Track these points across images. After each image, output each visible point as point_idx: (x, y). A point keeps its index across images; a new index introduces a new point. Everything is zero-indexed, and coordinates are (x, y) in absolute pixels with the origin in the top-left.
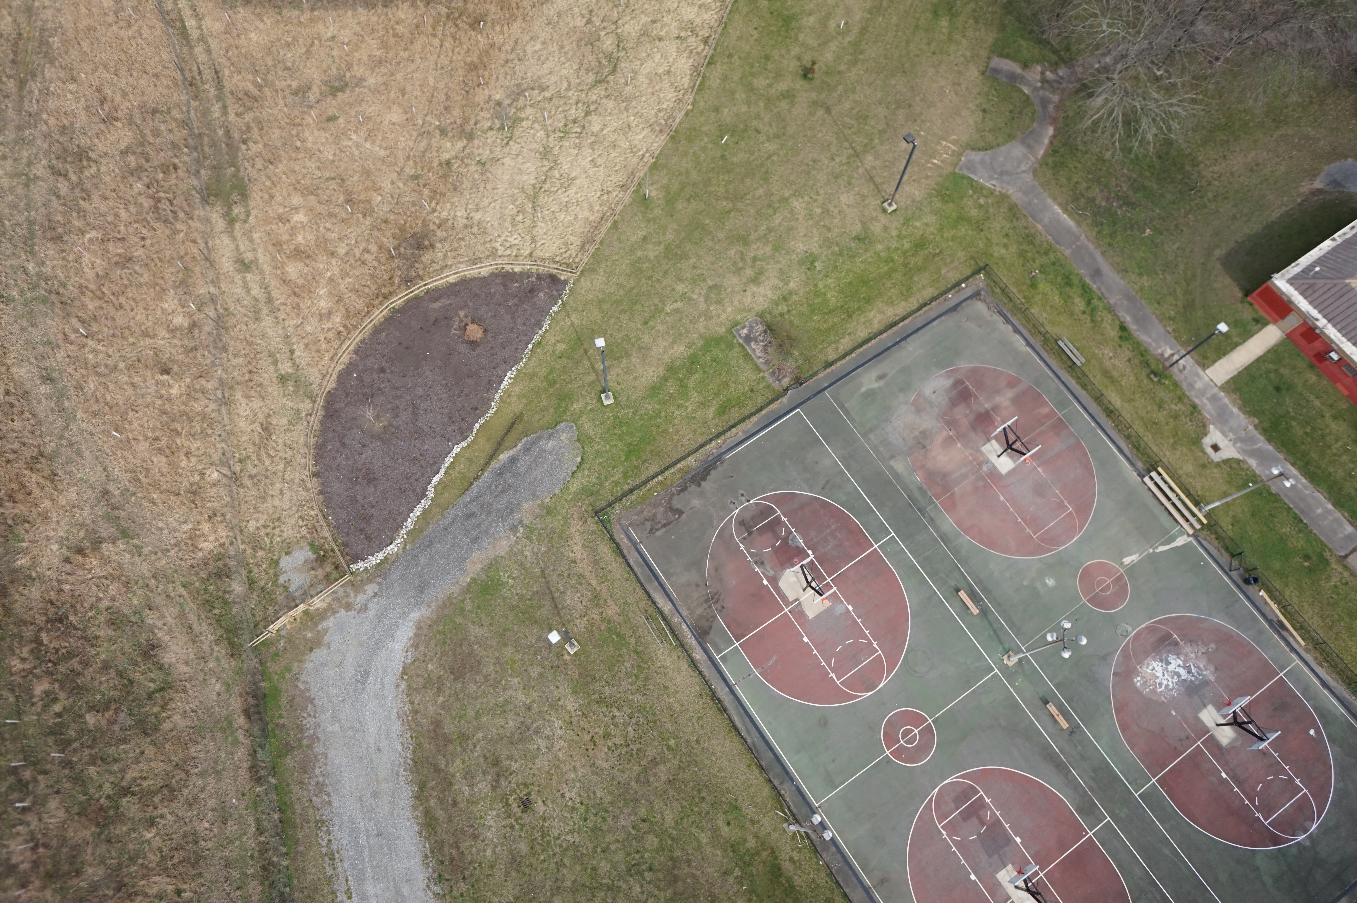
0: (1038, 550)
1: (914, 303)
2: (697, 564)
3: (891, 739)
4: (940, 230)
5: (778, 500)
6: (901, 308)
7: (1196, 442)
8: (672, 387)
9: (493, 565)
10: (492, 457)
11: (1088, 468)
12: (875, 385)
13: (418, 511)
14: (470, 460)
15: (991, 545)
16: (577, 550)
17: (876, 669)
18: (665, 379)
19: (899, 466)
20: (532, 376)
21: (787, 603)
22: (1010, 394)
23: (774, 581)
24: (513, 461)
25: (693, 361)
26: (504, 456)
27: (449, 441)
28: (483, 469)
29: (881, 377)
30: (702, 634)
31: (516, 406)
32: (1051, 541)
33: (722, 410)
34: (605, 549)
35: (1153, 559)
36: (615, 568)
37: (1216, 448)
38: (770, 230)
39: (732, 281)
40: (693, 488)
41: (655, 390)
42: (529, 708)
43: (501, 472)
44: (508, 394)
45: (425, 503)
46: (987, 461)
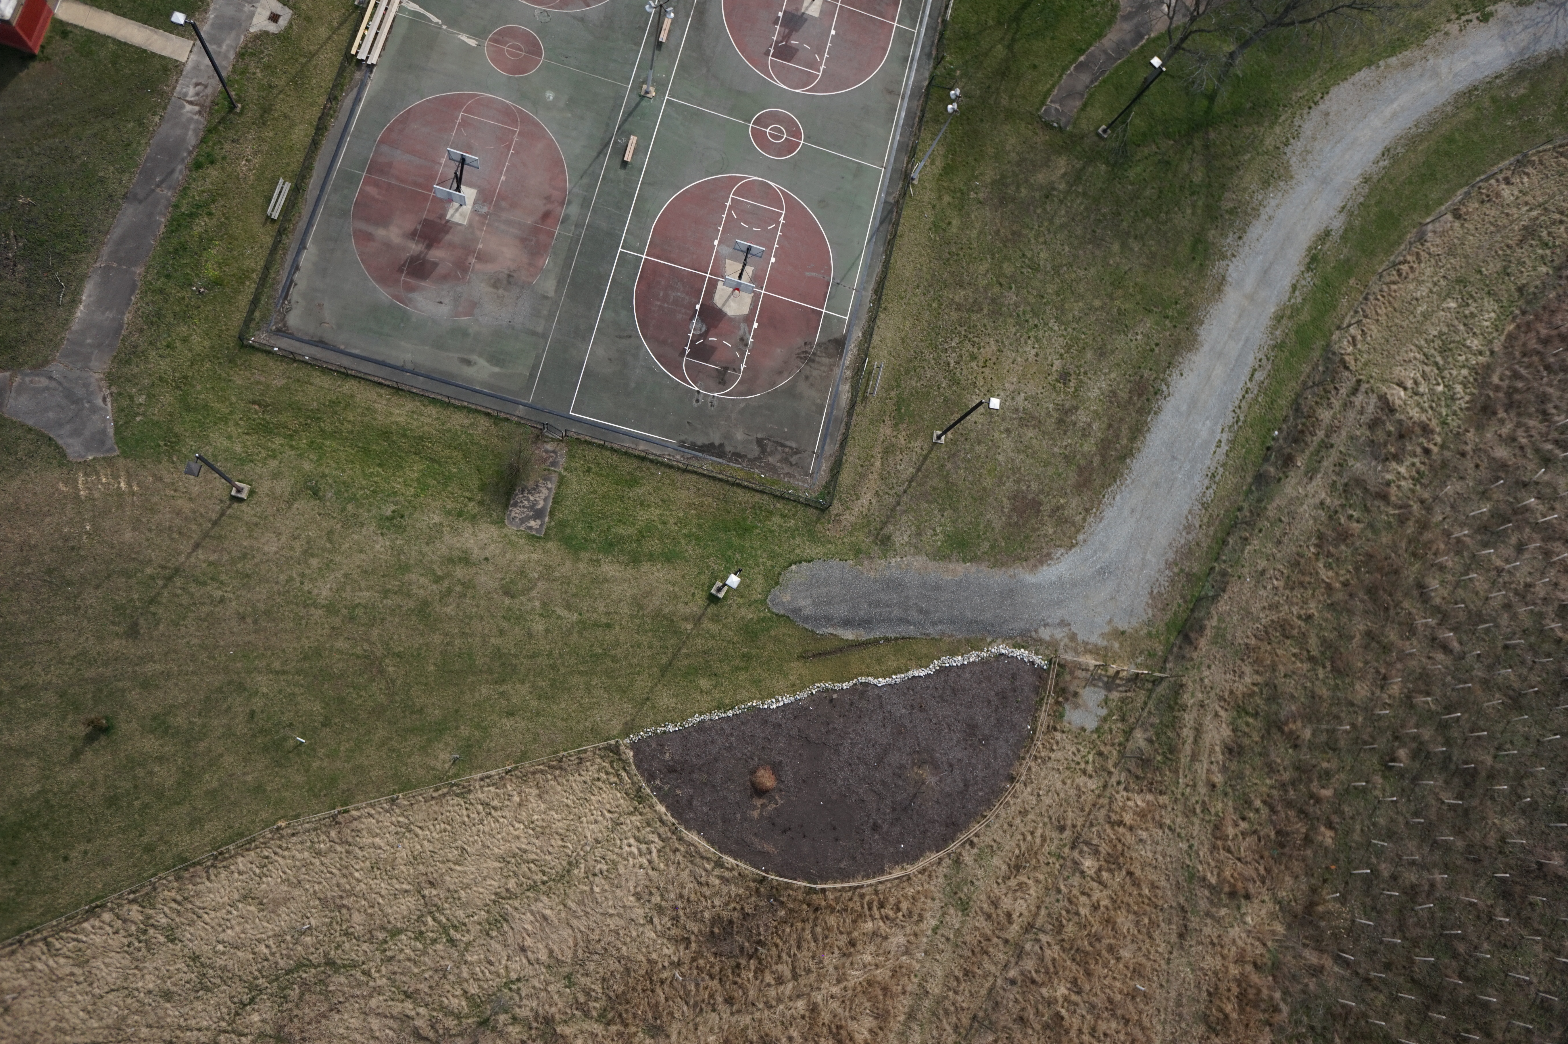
0: (526, 119)
1: (348, 386)
2: (790, 391)
3: (790, 147)
4: (224, 419)
5: (675, 368)
6: (365, 395)
7: (283, 37)
8: (653, 545)
9: (939, 556)
10: (858, 645)
11: (404, 120)
12: (482, 362)
13: (958, 660)
14: (879, 661)
15: (558, 162)
16: (866, 499)
17: (747, 190)
18: (651, 557)
19: (549, 286)
20: (756, 682)
21: (757, 296)
22: (381, 232)
23: (748, 319)
24: (847, 623)
25: (609, 546)
26: (849, 635)
27: (880, 696)
28: (875, 642)
29: (468, 363)
30: (839, 344)
31: (796, 668)
32: (508, 114)
33: (633, 482)
34: (846, 477)
35: (452, 22)
36: (853, 455)
37: (274, 18)
38: (386, 593)
39: (485, 580)
40: (728, 449)
41: (669, 558)
42: (1008, 431)
43: (865, 623)
44: (793, 688)
45: (948, 661)
46: (475, 211)
